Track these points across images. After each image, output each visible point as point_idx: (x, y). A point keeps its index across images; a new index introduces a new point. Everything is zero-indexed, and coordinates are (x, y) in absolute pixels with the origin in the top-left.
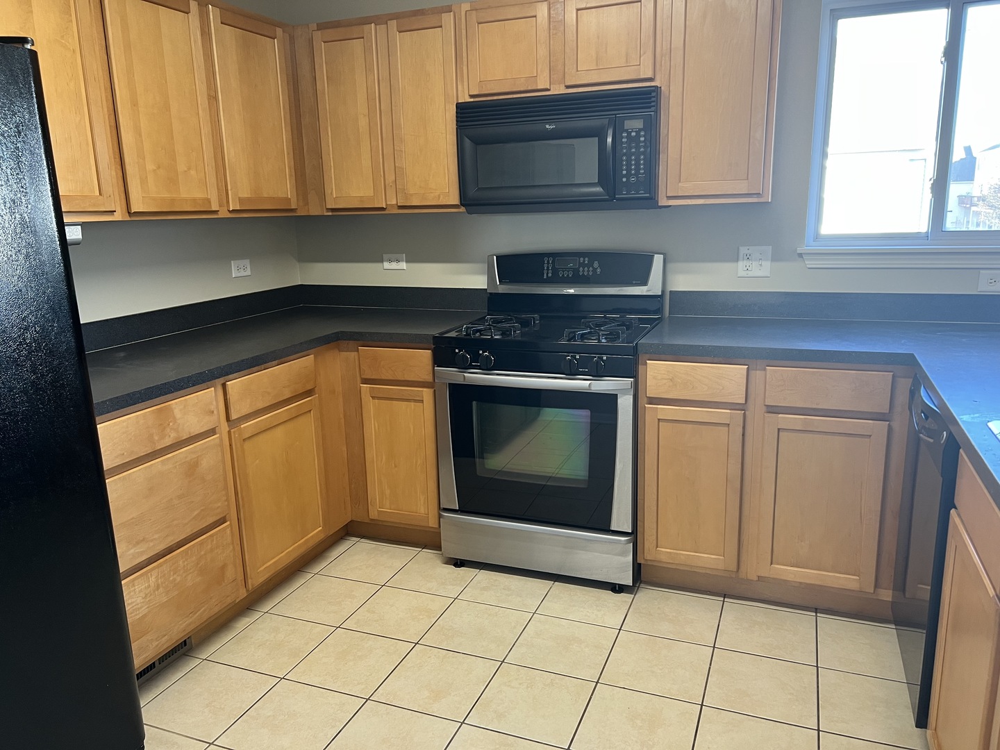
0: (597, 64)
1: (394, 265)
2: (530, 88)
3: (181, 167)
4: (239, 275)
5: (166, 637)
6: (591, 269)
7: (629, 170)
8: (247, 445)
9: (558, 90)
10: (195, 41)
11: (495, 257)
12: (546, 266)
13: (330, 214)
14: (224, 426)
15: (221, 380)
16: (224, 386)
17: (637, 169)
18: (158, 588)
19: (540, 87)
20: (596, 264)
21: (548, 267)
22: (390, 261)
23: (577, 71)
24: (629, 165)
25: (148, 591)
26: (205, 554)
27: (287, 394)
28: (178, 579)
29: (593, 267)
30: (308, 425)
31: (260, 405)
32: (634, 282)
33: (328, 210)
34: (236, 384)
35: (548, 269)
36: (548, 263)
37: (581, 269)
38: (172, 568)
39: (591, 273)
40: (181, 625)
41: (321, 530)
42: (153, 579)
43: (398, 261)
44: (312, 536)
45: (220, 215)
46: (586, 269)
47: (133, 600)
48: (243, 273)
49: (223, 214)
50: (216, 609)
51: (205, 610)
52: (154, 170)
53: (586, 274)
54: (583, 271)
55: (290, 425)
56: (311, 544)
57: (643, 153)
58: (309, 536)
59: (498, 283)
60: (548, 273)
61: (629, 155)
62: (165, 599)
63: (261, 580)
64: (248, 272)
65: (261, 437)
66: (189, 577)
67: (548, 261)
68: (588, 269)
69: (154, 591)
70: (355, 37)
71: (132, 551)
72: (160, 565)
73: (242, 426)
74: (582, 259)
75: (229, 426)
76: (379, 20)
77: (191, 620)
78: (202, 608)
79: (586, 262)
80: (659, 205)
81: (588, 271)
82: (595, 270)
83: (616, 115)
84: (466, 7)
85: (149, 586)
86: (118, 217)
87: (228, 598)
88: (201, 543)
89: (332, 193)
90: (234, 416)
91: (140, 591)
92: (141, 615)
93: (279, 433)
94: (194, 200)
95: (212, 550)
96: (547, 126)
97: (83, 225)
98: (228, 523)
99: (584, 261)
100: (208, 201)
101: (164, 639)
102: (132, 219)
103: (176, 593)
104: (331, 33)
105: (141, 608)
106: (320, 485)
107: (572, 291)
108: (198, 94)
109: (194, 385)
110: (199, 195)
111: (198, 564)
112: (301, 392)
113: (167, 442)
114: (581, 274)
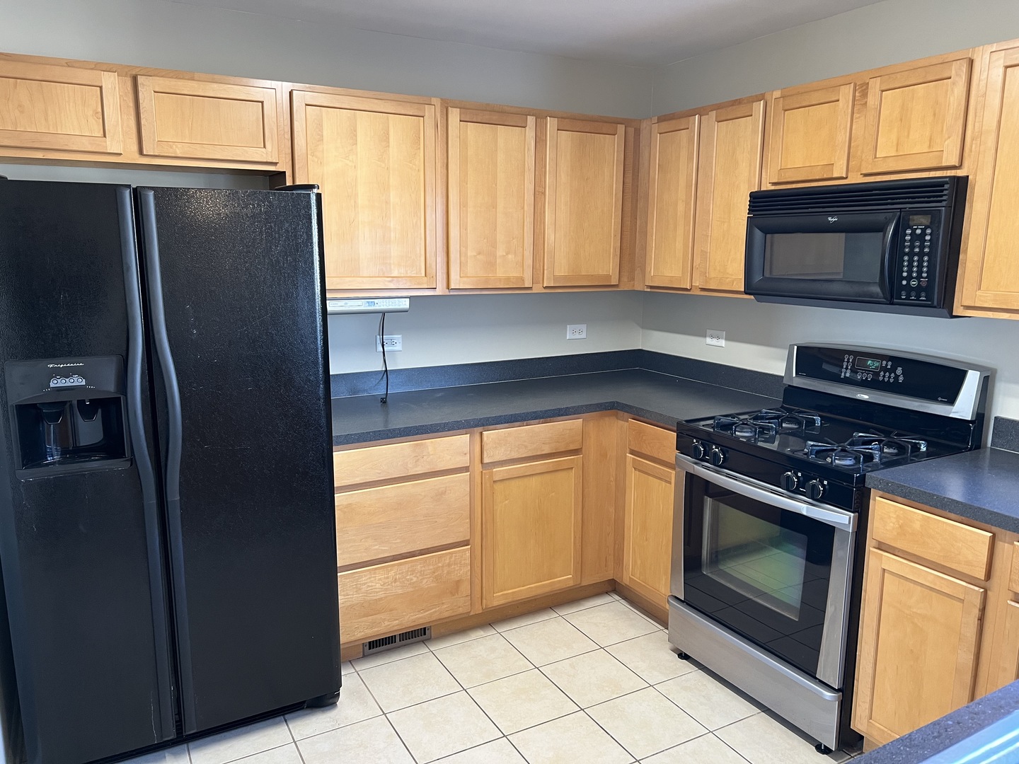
0: (897, 151)
1: (714, 342)
2: (825, 176)
3: (500, 252)
4: (573, 337)
5: (397, 621)
6: (893, 375)
7: (910, 272)
8: (498, 487)
9: (855, 179)
10: (528, 149)
11: (796, 347)
12: (845, 364)
13: (649, 290)
14: (478, 467)
15: (480, 429)
16: (481, 433)
17: (920, 272)
18: (395, 581)
19: (835, 175)
20: (899, 371)
21: (847, 366)
22: (712, 337)
23: (876, 158)
24: (910, 266)
25: (387, 581)
26: (443, 567)
27: (546, 450)
28: (415, 579)
29: (895, 374)
30: (568, 482)
31: (515, 455)
32: (940, 399)
33: (648, 287)
34: (490, 435)
35: (847, 368)
36: (848, 362)
37: (882, 373)
38: (410, 569)
39: (892, 380)
40: (412, 616)
41: (570, 578)
42: (392, 573)
43: (718, 338)
44: (560, 581)
45: (534, 291)
46: (887, 374)
47: (373, 584)
48: (577, 336)
49: (538, 289)
50: (446, 614)
51: (435, 612)
52: (475, 256)
53: (886, 379)
54: (884, 376)
55: (548, 477)
56: (557, 587)
57: (927, 254)
58: (556, 580)
59: (794, 375)
60: (845, 373)
61: (911, 254)
62: (400, 592)
63: (496, 603)
64: (583, 335)
65: (513, 483)
66: (425, 581)
67: (849, 359)
68: (890, 374)
69: (392, 583)
70: (682, 128)
71: (377, 547)
72: (401, 564)
73: (494, 470)
74: (884, 363)
75: (482, 467)
76: (702, 112)
77: (420, 615)
78: (433, 608)
79: (889, 367)
80: (954, 314)
81: (889, 377)
82: (897, 377)
83: (900, 209)
84: (777, 94)
85: (388, 578)
86: (438, 292)
87: (460, 609)
88: (440, 557)
89: (650, 272)
90: (486, 460)
91: (380, 579)
92: (378, 597)
93: (534, 482)
94: (508, 279)
95: (449, 565)
96: (830, 219)
97: (410, 297)
98: (469, 547)
99: (887, 365)
100: (522, 280)
101: (395, 622)
102: (451, 294)
103: (412, 589)
104: (665, 126)
105: (379, 592)
106: (575, 537)
107: (865, 397)
108: (526, 192)
109: (449, 430)
110: (514, 274)
111: (434, 573)
112: (563, 450)
113: (419, 470)
114: (881, 379)
